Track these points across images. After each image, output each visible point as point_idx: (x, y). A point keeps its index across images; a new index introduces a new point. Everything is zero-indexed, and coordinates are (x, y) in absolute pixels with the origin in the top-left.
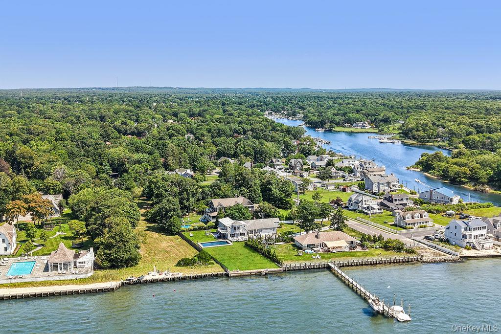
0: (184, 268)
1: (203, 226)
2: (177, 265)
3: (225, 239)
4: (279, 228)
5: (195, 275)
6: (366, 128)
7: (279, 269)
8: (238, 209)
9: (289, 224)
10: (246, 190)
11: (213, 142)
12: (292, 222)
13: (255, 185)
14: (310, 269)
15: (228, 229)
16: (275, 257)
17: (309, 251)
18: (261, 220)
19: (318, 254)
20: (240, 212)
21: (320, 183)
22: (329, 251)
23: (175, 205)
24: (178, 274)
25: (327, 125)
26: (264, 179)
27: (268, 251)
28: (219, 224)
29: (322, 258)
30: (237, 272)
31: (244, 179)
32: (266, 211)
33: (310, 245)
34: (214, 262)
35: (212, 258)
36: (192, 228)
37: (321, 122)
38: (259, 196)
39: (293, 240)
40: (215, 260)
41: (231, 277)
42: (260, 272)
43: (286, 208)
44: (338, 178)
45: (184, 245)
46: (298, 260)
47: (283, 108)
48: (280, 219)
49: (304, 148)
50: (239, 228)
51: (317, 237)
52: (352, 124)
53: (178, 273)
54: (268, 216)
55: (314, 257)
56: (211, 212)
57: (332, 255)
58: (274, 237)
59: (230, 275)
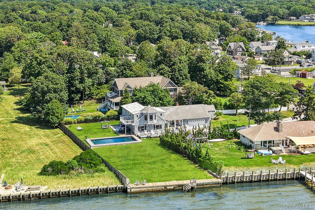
0: (51, 177)
1: (99, 117)
2: (41, 174)
3: (130, 134)
4: (215, 119)
5: (67, 190)
7: (215, 180)
8: (153, 91)
9: (230, 115)
10: (167, 68)
11: (133, 25)
12: (234, 111)
13: (180, 63)
14: (268, 180)
15: (136, 119)
16: (208, 159)
17: (265, 152)
18: (187, 107)
19: (281, 156)
20: (156, 96)
21: (269, 69)
22: (299, 152)
23: (56, 84)
24: (38, 189)
25: (270, 18)
26: (193, 55)
27: (196, 150)
28: (123, 112)
29: (289, 162)
30: (141, 186)
31: (164, 55)
32: (195, 95)
33: (265, 142)
34: (106, 169)
35: (103, 161)
36: (83, 119)
37: (262, 15)
38: (186, 78)
39: (237, 136)
40: (107, 165)
41: (131, 193)
42: (182, 186)
43: (224, 96)
44: (292, 64)
45: (64, 142)
46: (248, 165)
47: (218, 6)
48: (216, 108)
49: (246, 32)
50: (151, 118)
51: (277, 129)
52: (298, 18)
53: (38, 186)
54: (198, 101)
55: (274, 161)
56: (114, 97)
57: (303, 158)
58: (206, 131)
59: (129, 190)
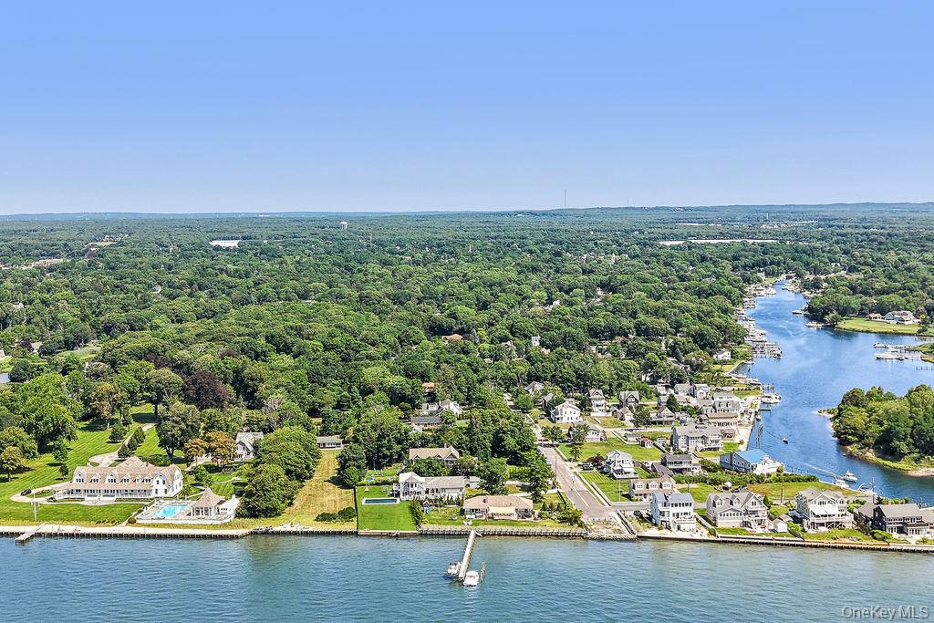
2: (315, 519)
6: (906, 323)
7: (413, 532)
8: (428, 463)
15: (401, 485)
17: (469, 516)
20: (429, 467)
25: (828, 318)
30: (368, 531)
33: (473, 510)
34: (355, 520)
35: (357, 515)
36: (375, 482)
41: (357, 535)
42: (392, 533)
50: (412, 486)
51: (485, 501)
52: (884, 315)
